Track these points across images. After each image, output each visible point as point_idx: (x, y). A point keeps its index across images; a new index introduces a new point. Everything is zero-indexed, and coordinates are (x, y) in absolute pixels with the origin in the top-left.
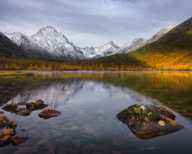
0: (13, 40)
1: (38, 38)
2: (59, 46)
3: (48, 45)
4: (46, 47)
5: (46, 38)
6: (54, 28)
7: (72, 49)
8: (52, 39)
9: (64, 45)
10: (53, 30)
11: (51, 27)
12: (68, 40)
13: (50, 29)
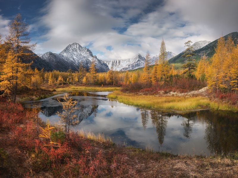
0: (43, 58)
1: (65, 54)
2: (83, 59)
3: (74, 59)
4: (72, 61)
5: (72, 54)
6: (79, 44)
7: (97, 62)
8: (77, 54)
9: (88, 58)
10: (78, 46)
11: (76, 44)
12: (92, 53)
13: (75, 46)
